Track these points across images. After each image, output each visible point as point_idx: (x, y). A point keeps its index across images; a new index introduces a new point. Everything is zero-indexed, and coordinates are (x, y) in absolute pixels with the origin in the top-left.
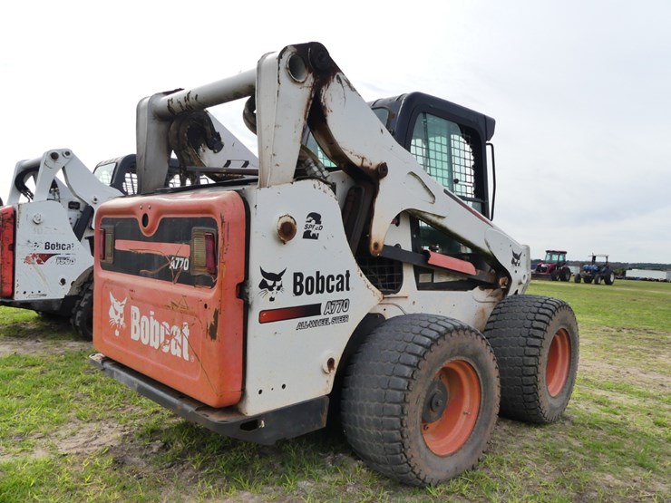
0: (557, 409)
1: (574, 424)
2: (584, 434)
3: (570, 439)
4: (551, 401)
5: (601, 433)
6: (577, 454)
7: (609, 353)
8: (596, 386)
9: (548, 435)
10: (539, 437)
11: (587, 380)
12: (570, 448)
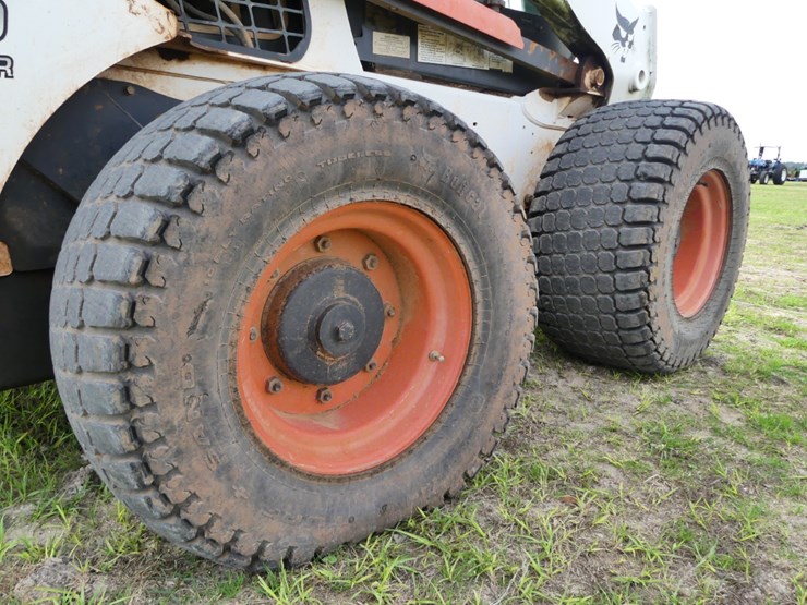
0: (692, 342)
1: (725, 372)
2: (748, 395)
3: (716, 409)
4: (679, 326)
5: (785, 392)
6: (731, 448)
7: (786, 256)
8: (768, 301)
9: (669, 398)
10: (647, 404)
11: (751, 293)
12: (715, 431)
